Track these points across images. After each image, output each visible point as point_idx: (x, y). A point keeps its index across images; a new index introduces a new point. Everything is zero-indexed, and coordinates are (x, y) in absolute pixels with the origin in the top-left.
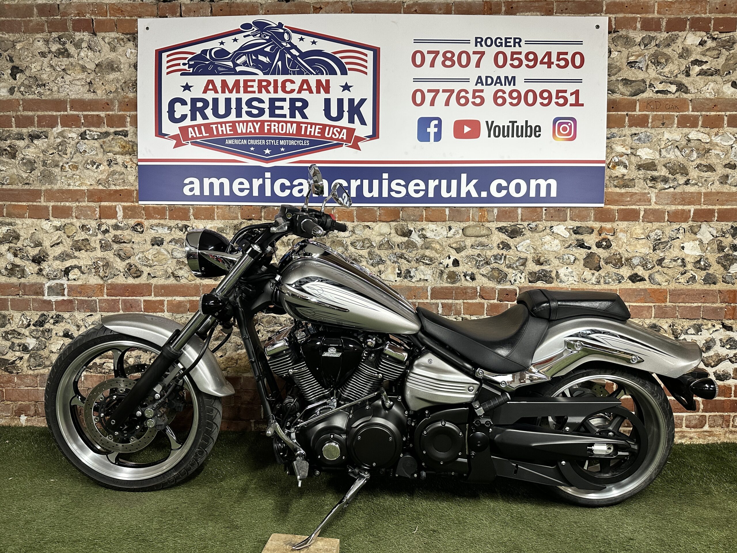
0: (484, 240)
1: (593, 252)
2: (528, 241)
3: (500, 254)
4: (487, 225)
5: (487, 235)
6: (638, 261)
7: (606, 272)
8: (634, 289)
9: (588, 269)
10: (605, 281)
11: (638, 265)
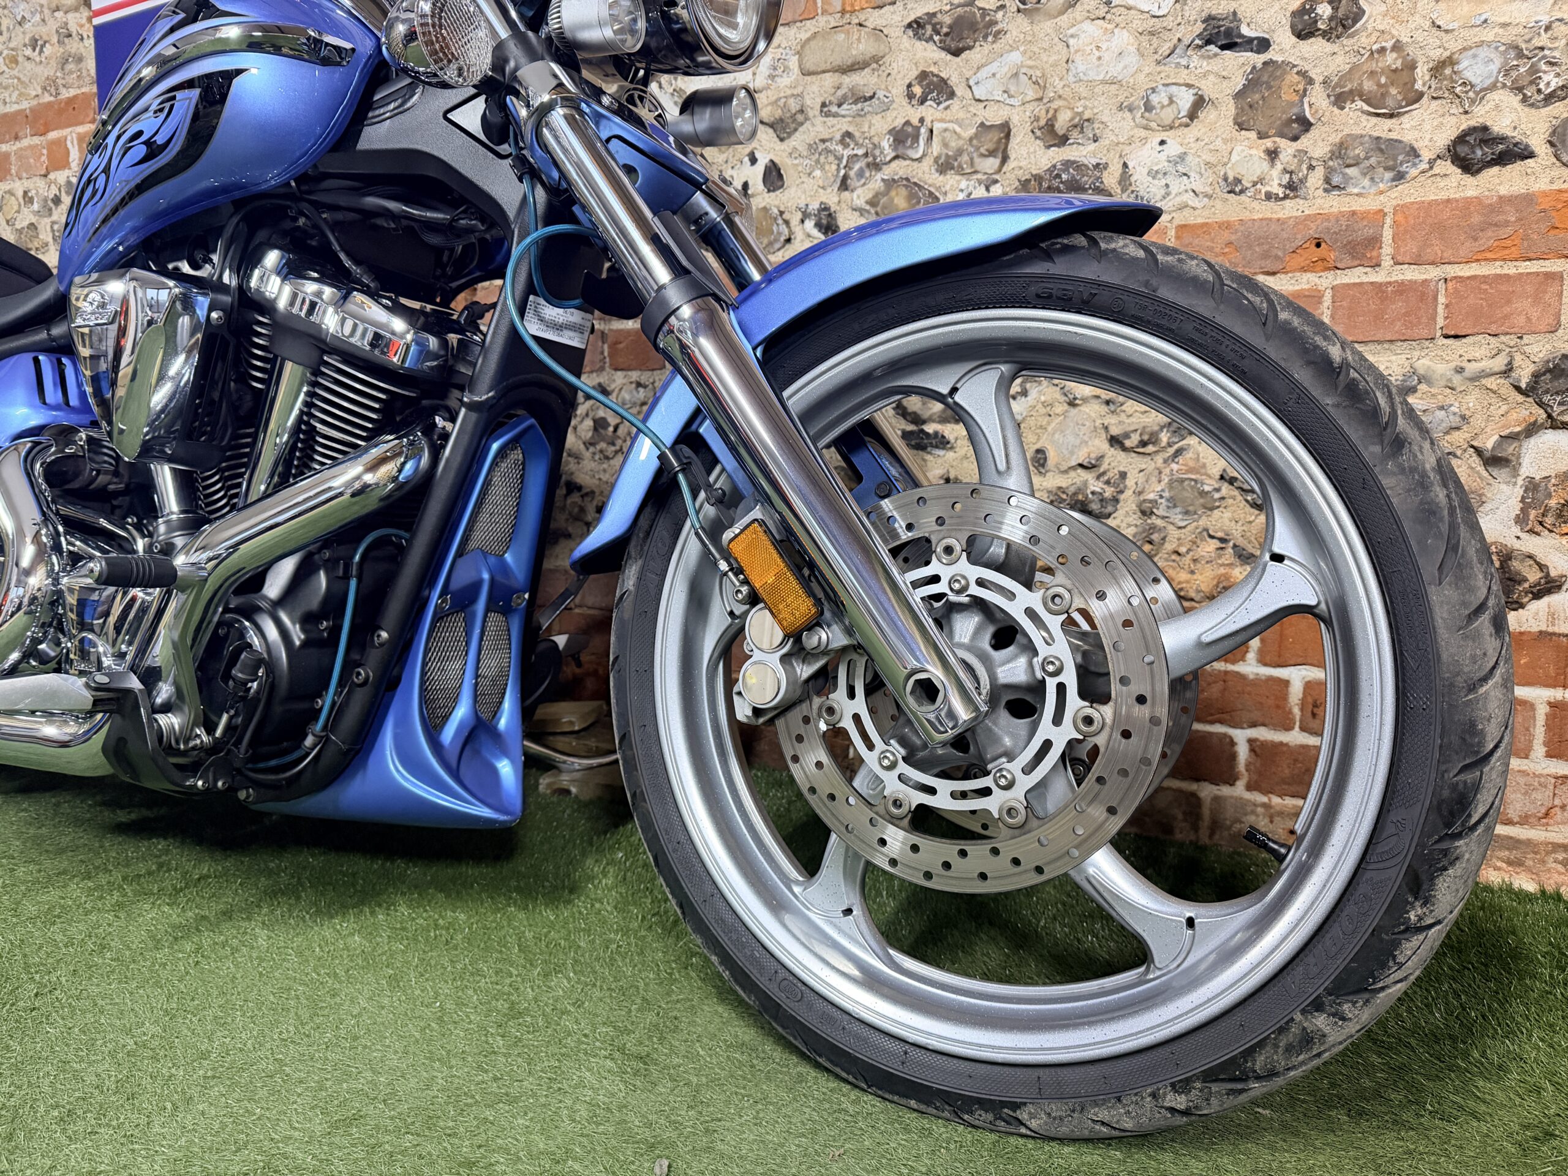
0: (862, 80)
1: (1279, 58)
2: (1015, 57)
3: (915, 122)
4: (874, 19)
5: (876, 59)
6: (1494, 67)
7: (1336, 138)
8: (1468, 201)
9: (1253, 135)
10: (1327, 180)
11: (1493, 87)
